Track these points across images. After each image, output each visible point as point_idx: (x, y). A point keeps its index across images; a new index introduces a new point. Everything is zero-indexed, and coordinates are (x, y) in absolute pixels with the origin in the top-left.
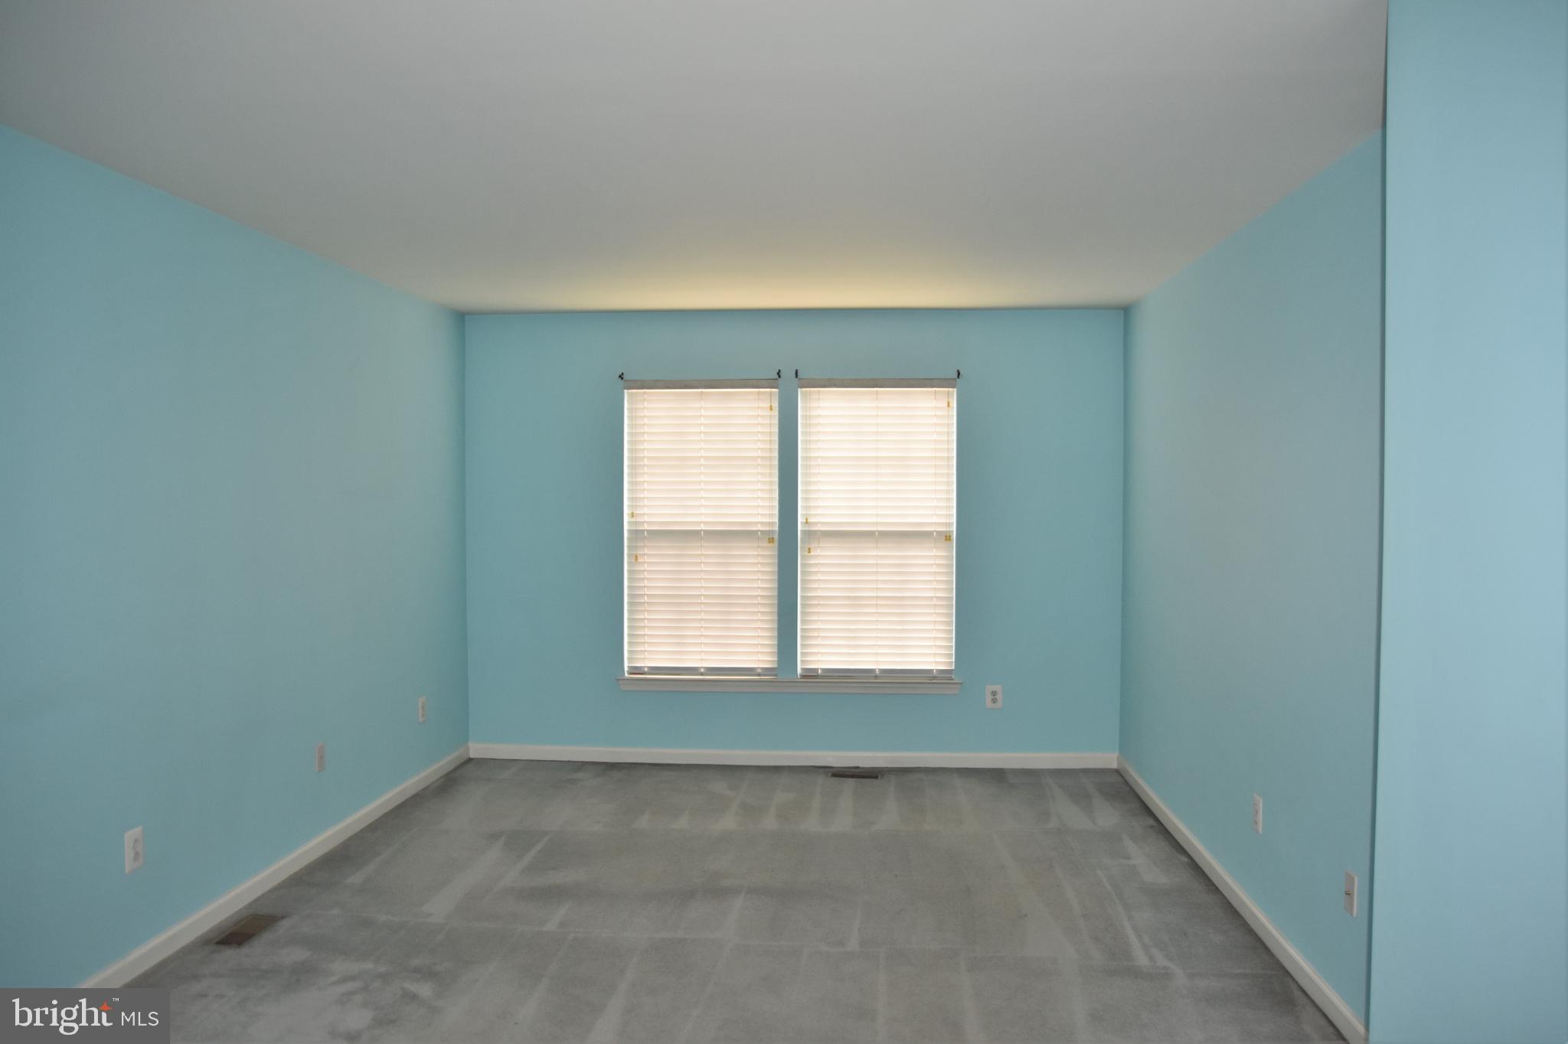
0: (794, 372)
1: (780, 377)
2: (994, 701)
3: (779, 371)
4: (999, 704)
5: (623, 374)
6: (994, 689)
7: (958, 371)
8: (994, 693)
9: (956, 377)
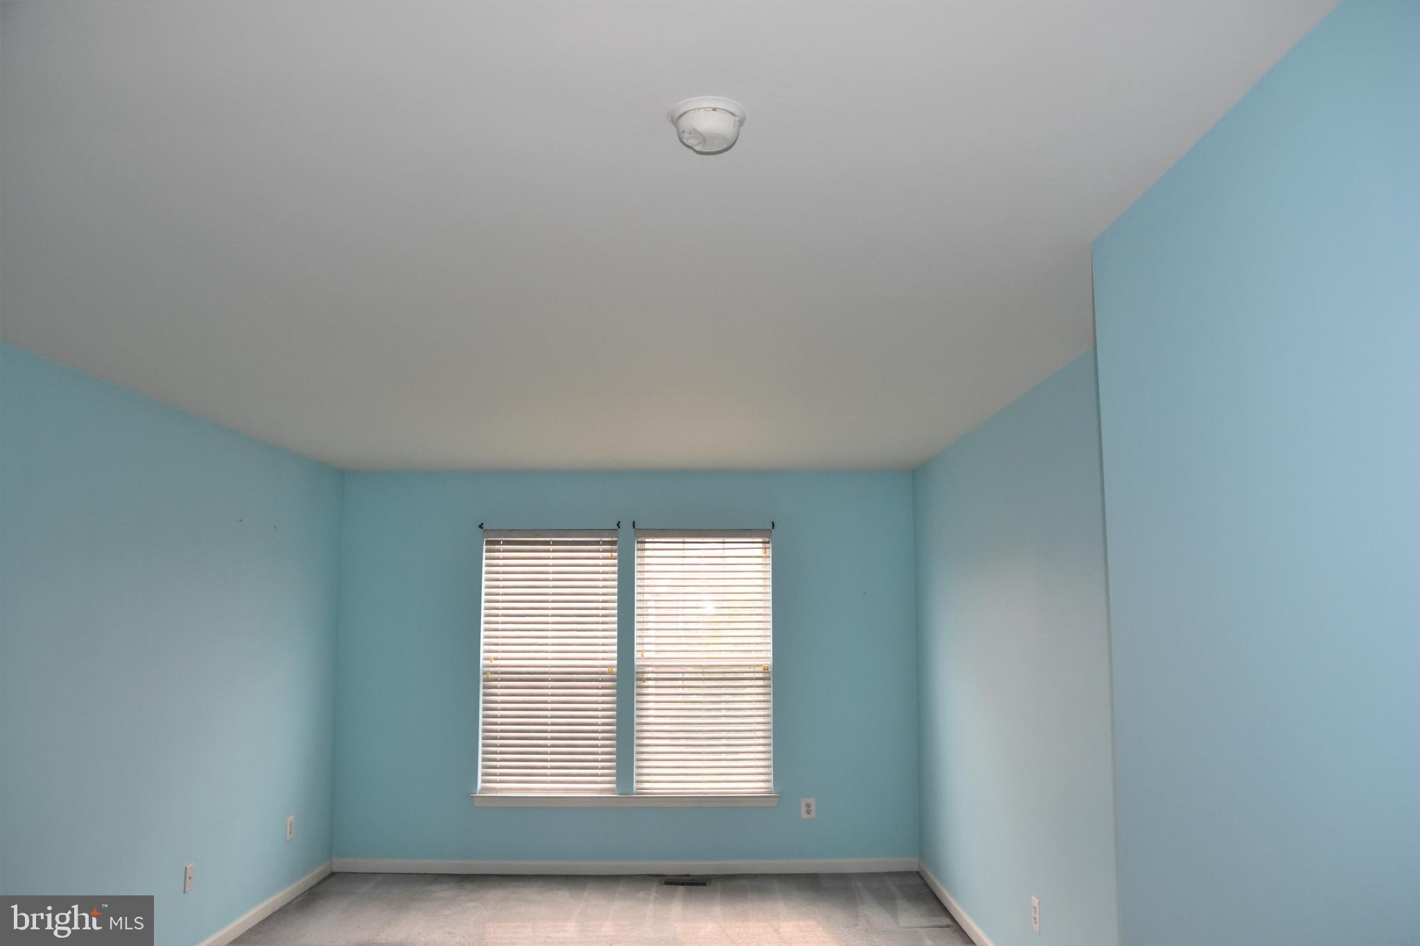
0: (632, 523)
1: (619, 527)
2: (809, 812)
3: (619, 522)
4: (813, 815)
5: (482, 524)
6: (808, 802)
7: (773, 523)
8: (808, 805)
9: (771, 528)
